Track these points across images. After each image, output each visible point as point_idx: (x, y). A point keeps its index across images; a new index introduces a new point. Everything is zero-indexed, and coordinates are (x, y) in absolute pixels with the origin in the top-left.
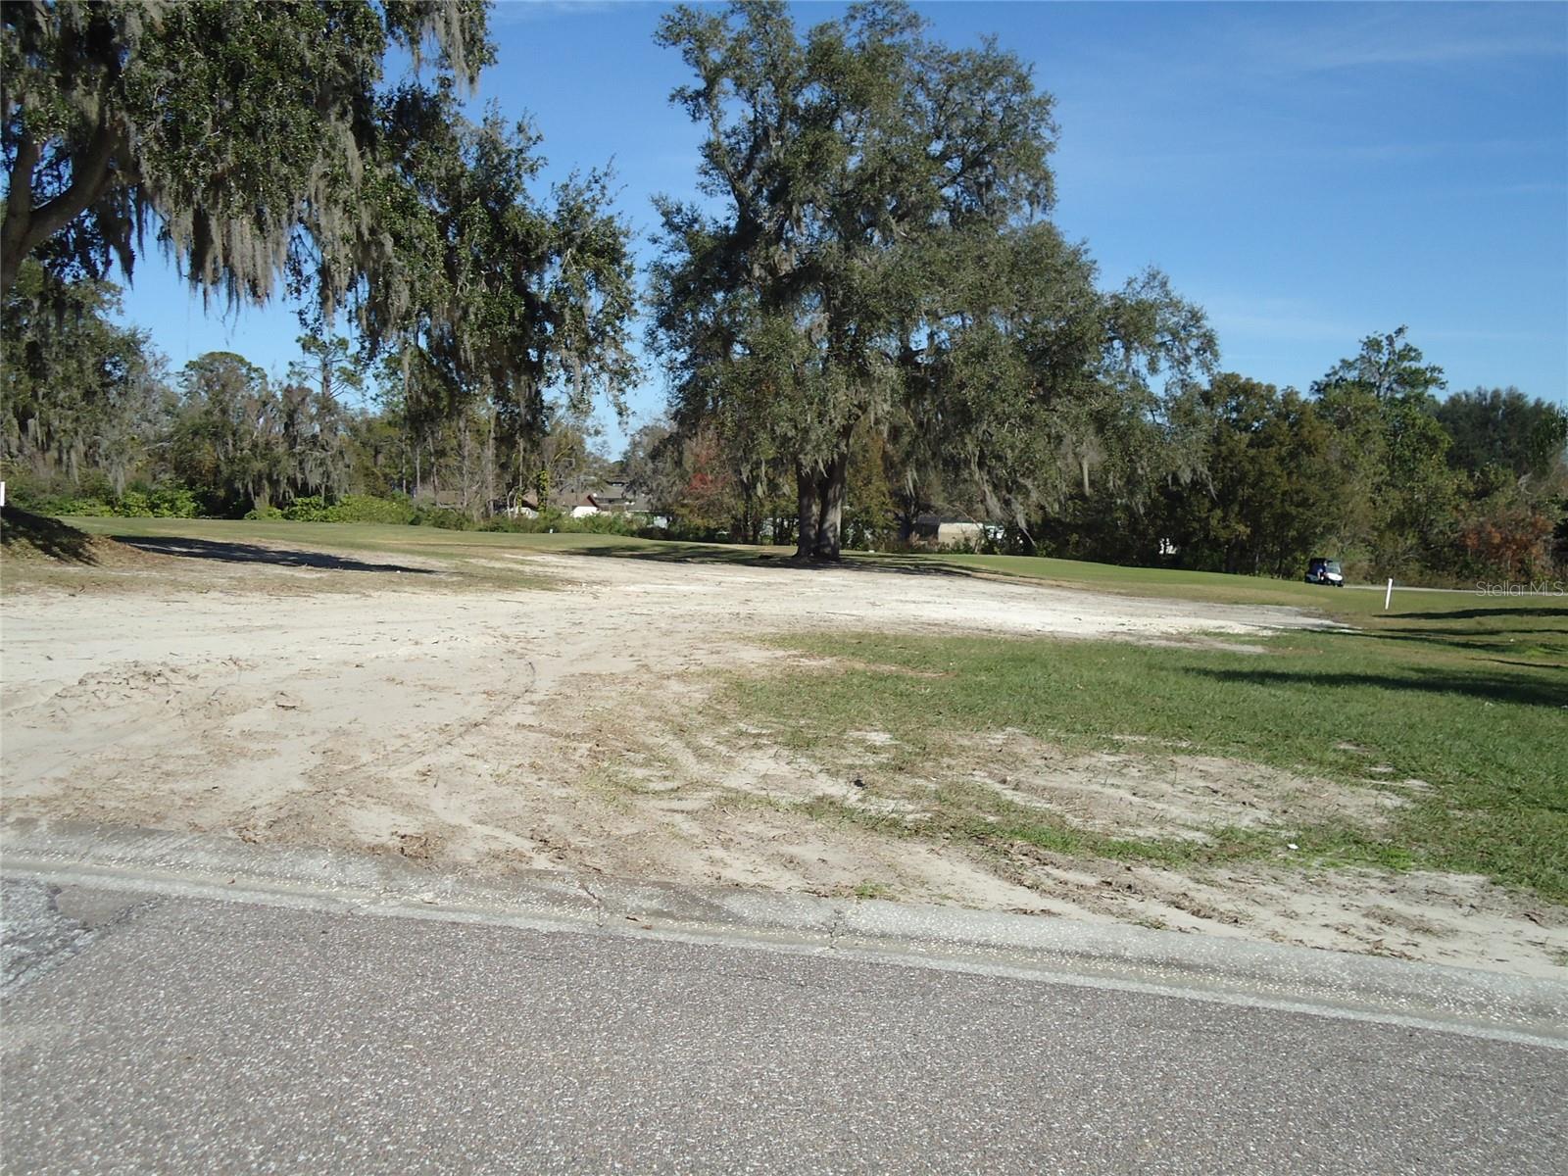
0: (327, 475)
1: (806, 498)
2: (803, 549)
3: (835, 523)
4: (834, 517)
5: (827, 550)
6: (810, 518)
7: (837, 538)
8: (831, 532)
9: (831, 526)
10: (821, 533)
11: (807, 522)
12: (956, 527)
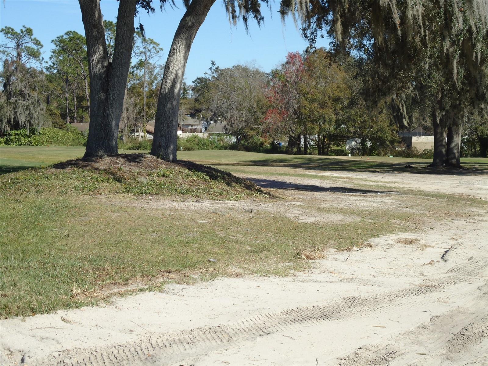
0: (30, 115)
1: (440, 128)
2: (438, 161)
3: (458, 144)
4: (457, 140)
5: (454, 161)
6: (442, 141)
7: (459, 153)
8: (456, 149)
9: (456, 145)
10: (449, 150)
11: (440, 143)
12: (423, 139)
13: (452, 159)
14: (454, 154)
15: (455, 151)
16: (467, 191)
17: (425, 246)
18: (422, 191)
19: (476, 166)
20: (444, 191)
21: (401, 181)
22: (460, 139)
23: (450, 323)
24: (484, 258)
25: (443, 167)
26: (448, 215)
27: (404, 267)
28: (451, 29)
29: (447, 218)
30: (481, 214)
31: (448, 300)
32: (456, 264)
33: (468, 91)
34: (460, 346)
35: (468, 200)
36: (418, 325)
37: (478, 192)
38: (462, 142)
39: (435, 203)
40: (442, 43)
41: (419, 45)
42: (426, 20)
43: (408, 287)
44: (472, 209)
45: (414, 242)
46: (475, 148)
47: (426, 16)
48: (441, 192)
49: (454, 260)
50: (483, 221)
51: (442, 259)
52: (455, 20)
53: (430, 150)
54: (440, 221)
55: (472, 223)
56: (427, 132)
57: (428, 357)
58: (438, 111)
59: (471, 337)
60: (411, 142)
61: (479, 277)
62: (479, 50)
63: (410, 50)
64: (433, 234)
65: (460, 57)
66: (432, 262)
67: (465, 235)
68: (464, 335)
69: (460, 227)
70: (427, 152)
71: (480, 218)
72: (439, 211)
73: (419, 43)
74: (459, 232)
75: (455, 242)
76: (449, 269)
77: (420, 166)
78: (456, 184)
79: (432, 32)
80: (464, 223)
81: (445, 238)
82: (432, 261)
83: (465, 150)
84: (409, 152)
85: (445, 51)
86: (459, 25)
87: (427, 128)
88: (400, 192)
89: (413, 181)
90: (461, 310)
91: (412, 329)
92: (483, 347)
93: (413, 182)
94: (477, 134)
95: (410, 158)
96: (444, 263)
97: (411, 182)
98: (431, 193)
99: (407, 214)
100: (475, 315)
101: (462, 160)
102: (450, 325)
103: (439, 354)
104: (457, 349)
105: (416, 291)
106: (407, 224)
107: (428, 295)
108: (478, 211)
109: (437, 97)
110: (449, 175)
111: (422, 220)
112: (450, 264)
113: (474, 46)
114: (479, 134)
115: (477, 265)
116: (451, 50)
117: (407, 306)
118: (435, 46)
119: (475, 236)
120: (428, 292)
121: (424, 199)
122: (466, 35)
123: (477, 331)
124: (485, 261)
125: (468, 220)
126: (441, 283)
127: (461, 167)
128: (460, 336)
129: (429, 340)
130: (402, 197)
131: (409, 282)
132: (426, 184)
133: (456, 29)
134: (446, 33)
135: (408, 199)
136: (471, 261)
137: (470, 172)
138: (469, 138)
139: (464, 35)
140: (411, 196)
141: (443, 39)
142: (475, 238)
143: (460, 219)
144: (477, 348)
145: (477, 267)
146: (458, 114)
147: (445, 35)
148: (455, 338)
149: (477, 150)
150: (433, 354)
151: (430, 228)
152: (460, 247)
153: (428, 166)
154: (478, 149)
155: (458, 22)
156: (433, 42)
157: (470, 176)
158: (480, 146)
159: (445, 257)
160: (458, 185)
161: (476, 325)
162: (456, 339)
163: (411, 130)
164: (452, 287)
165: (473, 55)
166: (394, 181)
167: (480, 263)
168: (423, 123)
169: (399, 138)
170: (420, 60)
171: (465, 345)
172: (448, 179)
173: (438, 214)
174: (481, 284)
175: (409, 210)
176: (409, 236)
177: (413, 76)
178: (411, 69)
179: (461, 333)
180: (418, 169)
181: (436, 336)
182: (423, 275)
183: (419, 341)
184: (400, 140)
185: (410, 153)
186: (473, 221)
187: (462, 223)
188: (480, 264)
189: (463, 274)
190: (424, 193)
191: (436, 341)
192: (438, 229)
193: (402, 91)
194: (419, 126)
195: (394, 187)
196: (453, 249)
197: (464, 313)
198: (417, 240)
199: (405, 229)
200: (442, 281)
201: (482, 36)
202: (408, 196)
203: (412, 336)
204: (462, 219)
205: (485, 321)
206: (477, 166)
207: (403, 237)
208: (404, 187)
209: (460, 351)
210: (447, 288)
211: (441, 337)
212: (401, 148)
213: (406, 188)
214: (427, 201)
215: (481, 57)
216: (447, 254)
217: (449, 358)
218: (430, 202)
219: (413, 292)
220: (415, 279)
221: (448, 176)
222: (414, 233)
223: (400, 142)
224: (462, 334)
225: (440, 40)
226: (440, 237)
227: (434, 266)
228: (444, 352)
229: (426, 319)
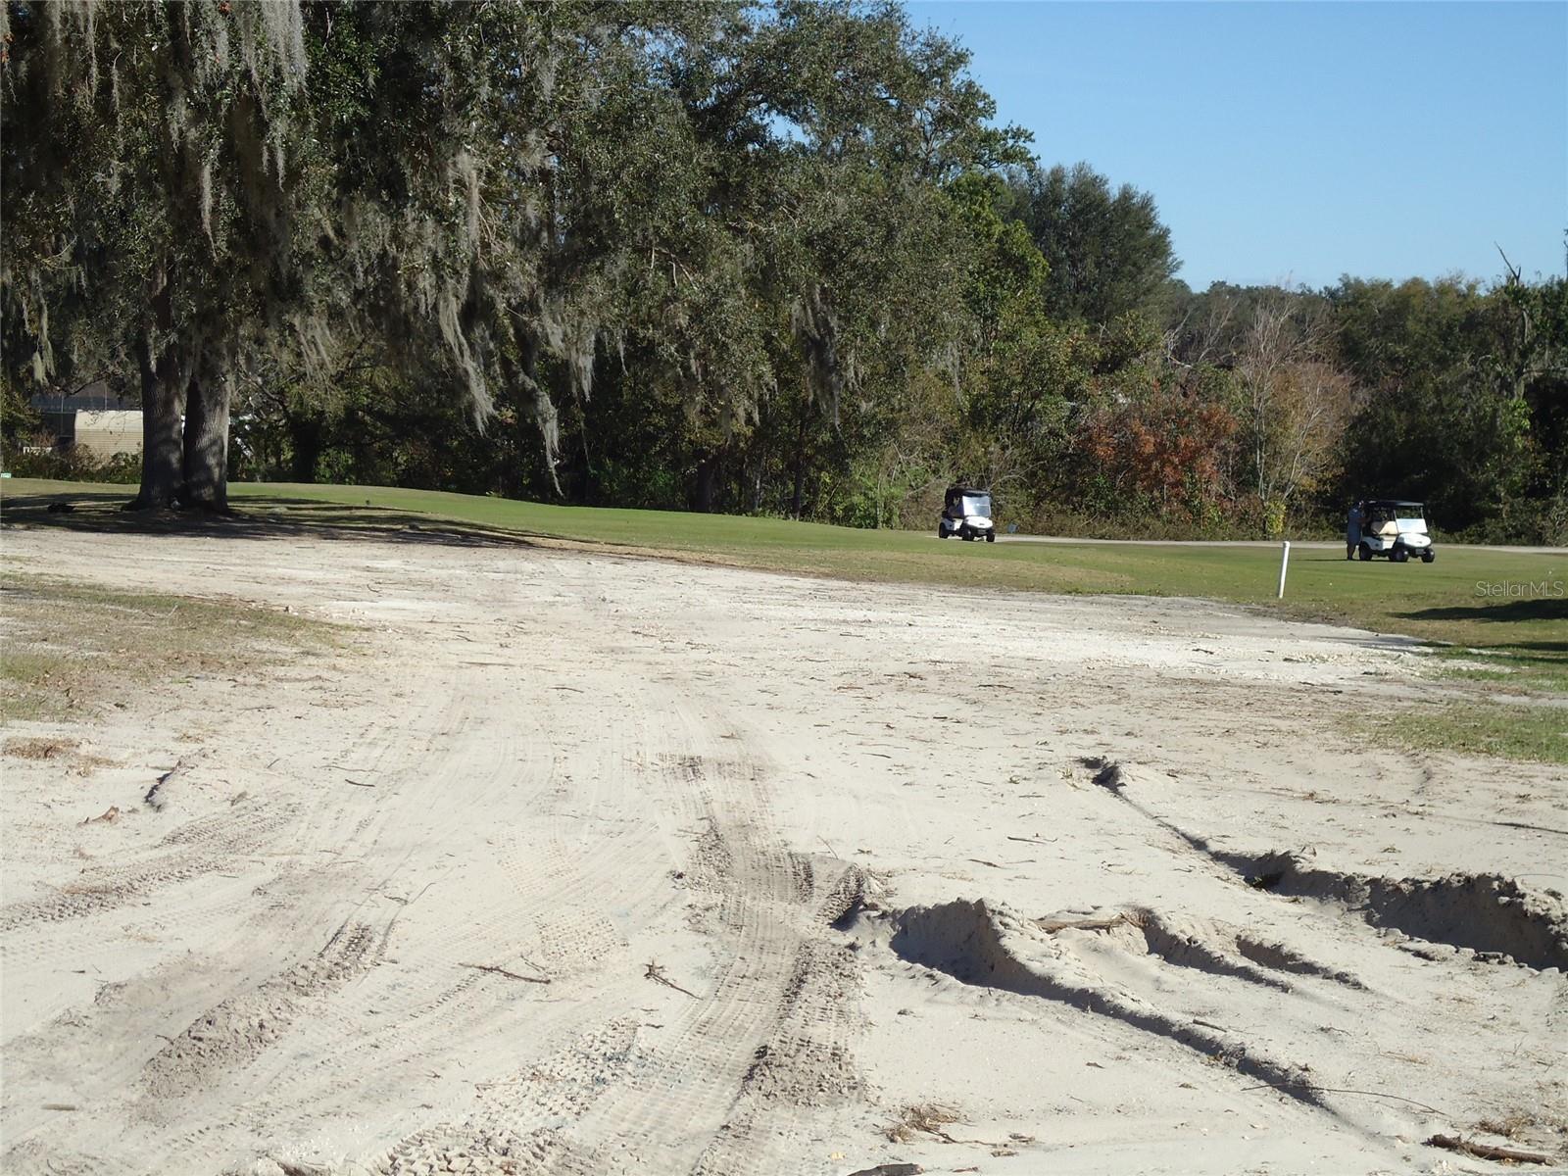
1: (163, 387)
2: (155, 491)
3: (221, 438)
4: (220, 425)
5: (207, 493)
6: (169, 427)
7: (224, 468)
8: (214, 455)
9: (213, 443)
10: (193, 458)
11: (164, 435)
12: (111, 419)
13: (201, 485)
14: (208, 468)
15: (212, 461)
16: (245, 586)
17: (96, 762)
18: (101, 588)
19: (277, 510)
20: (172, 589)
21: (35, 553)
22: (228, 421)
23: (158, 1006)
24: (282, 795)
25: (174, 511)
26: (177, 661)
27: (19, 830)
28: (193, 67)
29: (172, 672)
30: (283, 657)
31: (158, 933)
32: (191, 818)
33: (245, 270)
34: (186, 1074)
35: (244, 615)
36: (54, 1016)
37: (279, 589)
38: (234, 431)
39: (139, 624)
40: (162, 110)
41: (89, 114)
42: (111, 35)
43: (29, 894)
44: (255, 644)
45: (57, 750)
46: (278, 453)
47: (111, 20)
48: (161, 590)
49: (184, 805)
50: (288, 680)
51: (147, 801)
52: (204, 38)
53: (135, 457)
54: (149, 681)
55: (253, 688)
56: (125, 398)
57: (81, 1115)
58: (154, 331)
59: (223, 1046)
60: (71, 430)
61: (262, 855)
62: (278, 142)
63: (59, 130)
64: (123, 722)
65: (221, 158)
66: (113, 813)
67: (226, 726)
68: (200, 1039)
69: (213, 700)
70: (123, 464)
71: (280, 671)
72: (149, 651)
73: (89, 107)
74: (207, 716)
75: (195, 747)
76: (167, 832)
77: (97, 506)
78: (211, 566)
79: (131, 75)
80: (227, 687)
81: (163, 735)
82: (113, 808)
83: (246, 457)
84: (67, 461)
85: (175, 136)
86: (216, 56)
87: (124, 385)
88: (27, 590)
89: (74, 554)
90: (197, 960)
91: (34, 1028)
92: (259, 1073)
93: (71, 557)
94: (285, 408)
95: (70, 480)
96: (152, 814)
97: (66, 558)
98: (130, 594)
99: (40, 663)
100: (241, 976)
101: (233, 489)
102: (160, 1009)
103: (119, 1104)
104: (176, 1086)
105: (53, 908)
106: (41, 693)
107: (95, 919)
108: (274, 649)
109: (151, 286)
110: (192, 536)
111: (92, 678)
112: (173, 819)
113: (263, 127)
114: (291, 409)
115: (258, 819)
116: (193, 134)
117: (22, 955)
118: (141, 120)
119: (260, 729)
120: (94, 910)
121: (104, 612)
122: (240, 90)
123: (242, 1025)
124: (284, 805)
125: (240, 679)
126: (139, 877)
127: (230, 513)
128: (188, 1043)
129: (89, 1060)
130: (32, 607)
131: (34, 879)
132: (115, 565)
133: (207, 67)
134: (176, 79)
135: (51, 611)
136: (239, 805)
137: (258, 528)
138: (258, 420)
139: (234, 87)
140: (61, 603)
141: (167, 97)
142: (260, 735)
143: (214, 675)
144: (242, 1077)
145: (259, 825)
146: (215, 342)
147: (174, 85)
148: (173, 1050)
149: (285, 461)
150: (98, 1106)
151: (117, 705)
152: (208, 762)
153: (125, 507)
154: (289, 455)
155: (213, 48)
156: (134, 108)
157: (259, 539)
158: (294, 446)
159: (158, 798)
160: (216, 567)
161: (240, 1007)
162: (175, 1056)
163: (72, 391)
164: (175, 890)
165: (261, 155)
166: (8, 554)
167: (268, 813)
168: (111, 368)
169: (34, 416)
170: (90, 164)
171: (202, 1071)
172: (185, 549)
173: (146, 660)
174: (265, 875)
175: (50, 647)
176: (45, 732)
177: (65, 213)
178: (62, 191)
179: (192, 1034)
180: (93, 517)
181: (111, 1048)
182: (82, 855)
183: (53, 1069)
184: (37, 422)
185: (68, 465)
186: (257, 681)
187: (221, 686)
188: (268, 815)
189: (212, 848)
190: (104, 594)
191: (112, 1063)
192: (140, 708)
193: (33, 261)
194: (98, 377)
195: (7, 572)
196: (183, 770)
197: (206, 971)
198: (69, 743)
199: (30, 709)
200: (143, 872)
201: (290, 97)
202: (53, 602)
203: (32, 1053)
204: (220, 676)
205: (272, 993)
206: (281, 509)
207: (23, 733)
208: (42, 574)
209: (186, 1090)
210: (158, 893)
211: (127, 1049)
212: (40, 448)
213: (46, 578)
214: (111, 618)
215: (287, 162)
216: (162, 787)
217: (150, 1116)
218: (122, 622)
219: (45, 910)
220: (56, 868)
221: (188, 539)
222: (60, 722)
223: (35, 429)
224: (195, 1038)
225: (158, 101)
226: (146, 733)
227: (120, 824)
228: (135, 1098)
229: (81, 995)
